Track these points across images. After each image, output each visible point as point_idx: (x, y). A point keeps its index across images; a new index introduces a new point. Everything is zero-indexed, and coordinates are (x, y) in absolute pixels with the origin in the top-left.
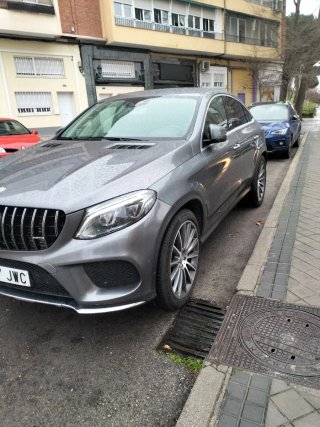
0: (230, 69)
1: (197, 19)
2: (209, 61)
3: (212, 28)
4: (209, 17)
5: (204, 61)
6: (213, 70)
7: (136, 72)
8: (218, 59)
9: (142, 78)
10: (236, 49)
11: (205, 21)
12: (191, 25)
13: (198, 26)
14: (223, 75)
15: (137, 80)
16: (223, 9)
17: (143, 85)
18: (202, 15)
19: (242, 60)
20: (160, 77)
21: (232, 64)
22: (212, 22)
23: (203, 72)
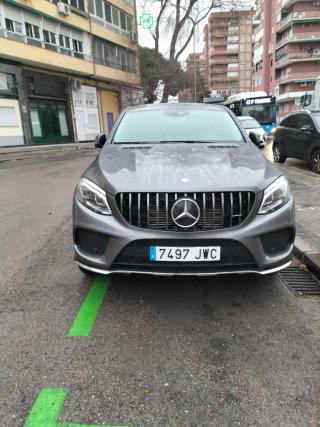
0: (99, 89)
1: (67, 39)
2: (81, 81)
3: (81, 50)
4: (78, 38)
5: (76, 80)
6: (84, 89)
7: (8, 85)
8: (89, 79)
9: (15, 90)
10: (104, 72)
11: (75, 41)
12: (62, 44)
13: (68, 46)
14: (92, 94)
15: (10, 92)
16: (89, 33)
17: (17, 98)
18: (72, 36)
19: (108, 82)
20: (34, 92)
21: (101, 85)
22: (80, 43)
23: (75, 90)
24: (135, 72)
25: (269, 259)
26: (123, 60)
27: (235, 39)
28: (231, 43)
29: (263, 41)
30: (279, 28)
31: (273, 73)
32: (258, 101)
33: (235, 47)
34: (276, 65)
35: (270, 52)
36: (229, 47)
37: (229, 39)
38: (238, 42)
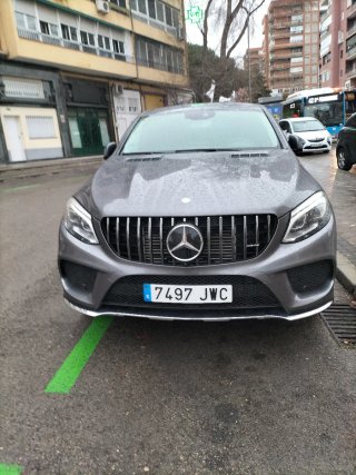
0: (143, 94)
1: (107, 40)
2: (123, 85)
3: (122, 51)
4: (119, 39)
5: (117, 84)
6: (127, 94)
7: (45, 92)
8: (131, 83)
9: (53, 98)
10: (148, 74)
11: (115, 42)
12: (101, 45)
13: (108, 47)
14: (135, 100)
15: (47, 100)
16: (131, 32)
17: (55, 107)
18: (112, 36)
19: (152, 85)
20: (72, 100)
21: (145, 89)
22: (122, 44)
23: (117, 95)
24: (182, 72)
25: (299, 301)
26: (169, 59)
27: (300, 29)
28: (294, 34)
29: (332, 29)
30: (350, 14)
31: (343, 66)
32: (322, 99)
33: (300, 38)
34: (347, 57)
35: (340, 42)
36: (292, 39)
37: (292, 29)
38: (302, 33)
